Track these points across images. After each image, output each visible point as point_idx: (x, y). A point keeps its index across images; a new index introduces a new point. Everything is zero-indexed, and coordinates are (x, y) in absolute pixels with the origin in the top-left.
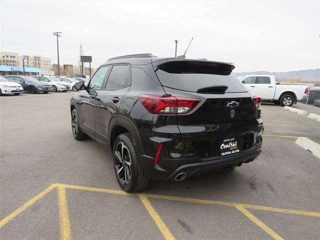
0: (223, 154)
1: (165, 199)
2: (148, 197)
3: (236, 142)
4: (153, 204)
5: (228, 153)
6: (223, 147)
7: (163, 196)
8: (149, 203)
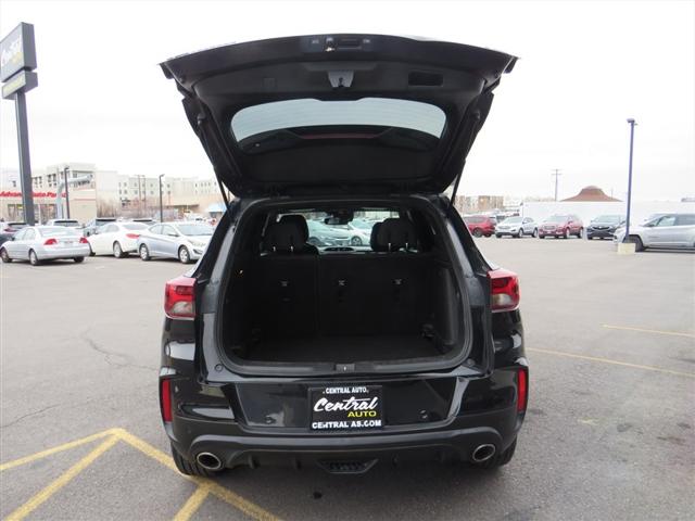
0: (318, 425)
1: (235, 507)
2: (214, 493)
3: (376, 399)
4: (199, 510)
5: (336, 424)
6: (324, 407)
7: (240, 499)
8: (196, 506)
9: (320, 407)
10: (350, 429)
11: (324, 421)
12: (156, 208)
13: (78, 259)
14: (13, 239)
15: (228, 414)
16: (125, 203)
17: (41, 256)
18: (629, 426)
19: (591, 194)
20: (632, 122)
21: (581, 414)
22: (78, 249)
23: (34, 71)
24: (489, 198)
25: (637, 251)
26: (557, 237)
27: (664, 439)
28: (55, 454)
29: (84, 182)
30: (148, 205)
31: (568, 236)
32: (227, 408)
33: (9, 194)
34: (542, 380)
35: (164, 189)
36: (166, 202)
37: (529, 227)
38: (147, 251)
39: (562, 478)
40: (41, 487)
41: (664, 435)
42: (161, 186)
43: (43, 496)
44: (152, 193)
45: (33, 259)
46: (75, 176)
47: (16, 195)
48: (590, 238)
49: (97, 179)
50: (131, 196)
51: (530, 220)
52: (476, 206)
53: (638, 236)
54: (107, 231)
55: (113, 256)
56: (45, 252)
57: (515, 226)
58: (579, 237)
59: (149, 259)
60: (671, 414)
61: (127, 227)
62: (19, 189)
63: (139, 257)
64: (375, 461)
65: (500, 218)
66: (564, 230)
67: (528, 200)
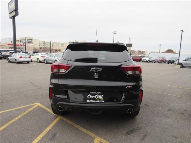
0: (88, 101)
1: (66, 122)
2: (62, 119)
3: (103, 95)
4: (58, 122)
5: (93, 101)
6: (90, 97)
7: (68, 120)
8: (57, 121)
9: (89, 96)
10: (96, 102)
11: (90, 100)
12: (49, 50)
13: (28, 62)
14: (11, 56)
15: (66, 97)
16: (41, 48)
17: (18, 61)
18: (171, 110)
19: (170, 51)
20: (182, 31)
21: (158, 106)
22: (28, 59)
23: (18, 11)
24: (141, 51)
25: (181, 67)
26: (159, 63)
27: (180, 113)
28: (22, 108)
29: (30, 42)
30: (47, 49)
31: (162, 62)
32: (66, 95)
33: (10, 45)
34: (149, 98)
35: (51, 45)
36: (52, 49)
37: (151, 59)
38: (46, 61)
39: (151, 121)
40: (18, 115)
41: (180, 112)
42: (51, 44)
43: (19, 117)
44: (48, 46)
45: (16, 62)
46: (27, 40)
47: (12, 45)
48: (168, 63)
49: (33, 41)
50: (42, 46)
51: (151, 58)
52: (137, 53)
53: (181, 63)
54: (36, 55)
55: (37, 62)
56: (19, 60)
57: (147, 59)
58: (165, 63)
59: (47, 63)
60: (183, 108)
61: (41, 54)
62: (13, 43)
63: (44, 62)
64: (102, 111)
65: (143, 57)
66: (161, 61)
67: (152, 52)
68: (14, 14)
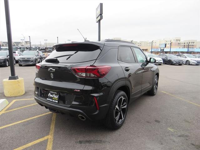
0: (48, 99)
3: (58, 96)
5: (50, 100)
6: (50, 95)
8: (48, 114)
23: (102, 15)
64: (57, 111)
68: (99, 18)
